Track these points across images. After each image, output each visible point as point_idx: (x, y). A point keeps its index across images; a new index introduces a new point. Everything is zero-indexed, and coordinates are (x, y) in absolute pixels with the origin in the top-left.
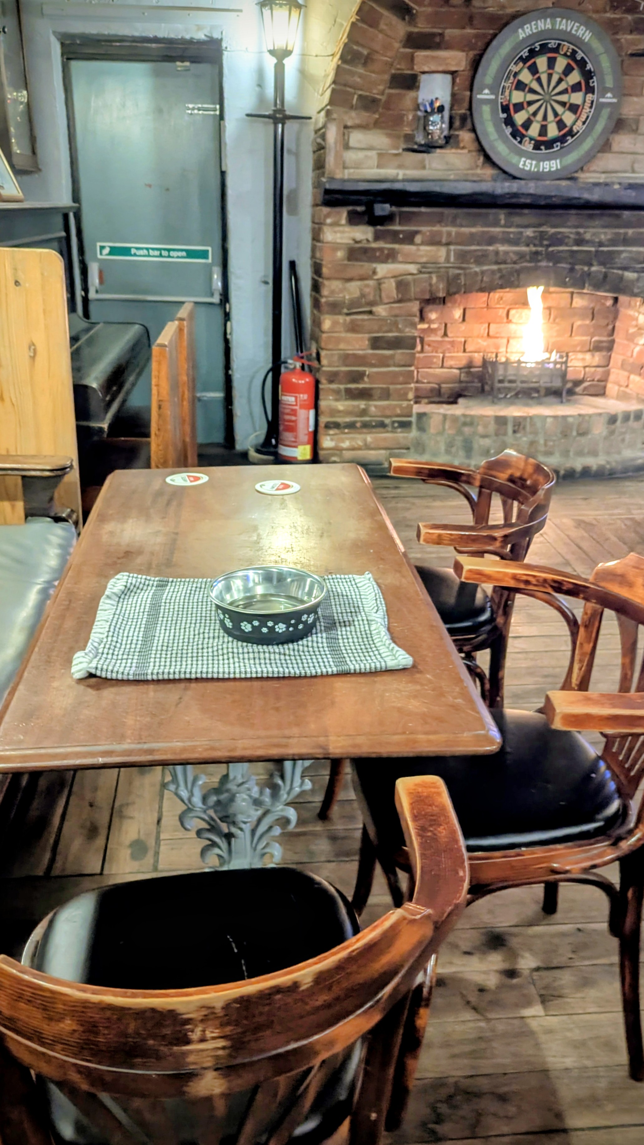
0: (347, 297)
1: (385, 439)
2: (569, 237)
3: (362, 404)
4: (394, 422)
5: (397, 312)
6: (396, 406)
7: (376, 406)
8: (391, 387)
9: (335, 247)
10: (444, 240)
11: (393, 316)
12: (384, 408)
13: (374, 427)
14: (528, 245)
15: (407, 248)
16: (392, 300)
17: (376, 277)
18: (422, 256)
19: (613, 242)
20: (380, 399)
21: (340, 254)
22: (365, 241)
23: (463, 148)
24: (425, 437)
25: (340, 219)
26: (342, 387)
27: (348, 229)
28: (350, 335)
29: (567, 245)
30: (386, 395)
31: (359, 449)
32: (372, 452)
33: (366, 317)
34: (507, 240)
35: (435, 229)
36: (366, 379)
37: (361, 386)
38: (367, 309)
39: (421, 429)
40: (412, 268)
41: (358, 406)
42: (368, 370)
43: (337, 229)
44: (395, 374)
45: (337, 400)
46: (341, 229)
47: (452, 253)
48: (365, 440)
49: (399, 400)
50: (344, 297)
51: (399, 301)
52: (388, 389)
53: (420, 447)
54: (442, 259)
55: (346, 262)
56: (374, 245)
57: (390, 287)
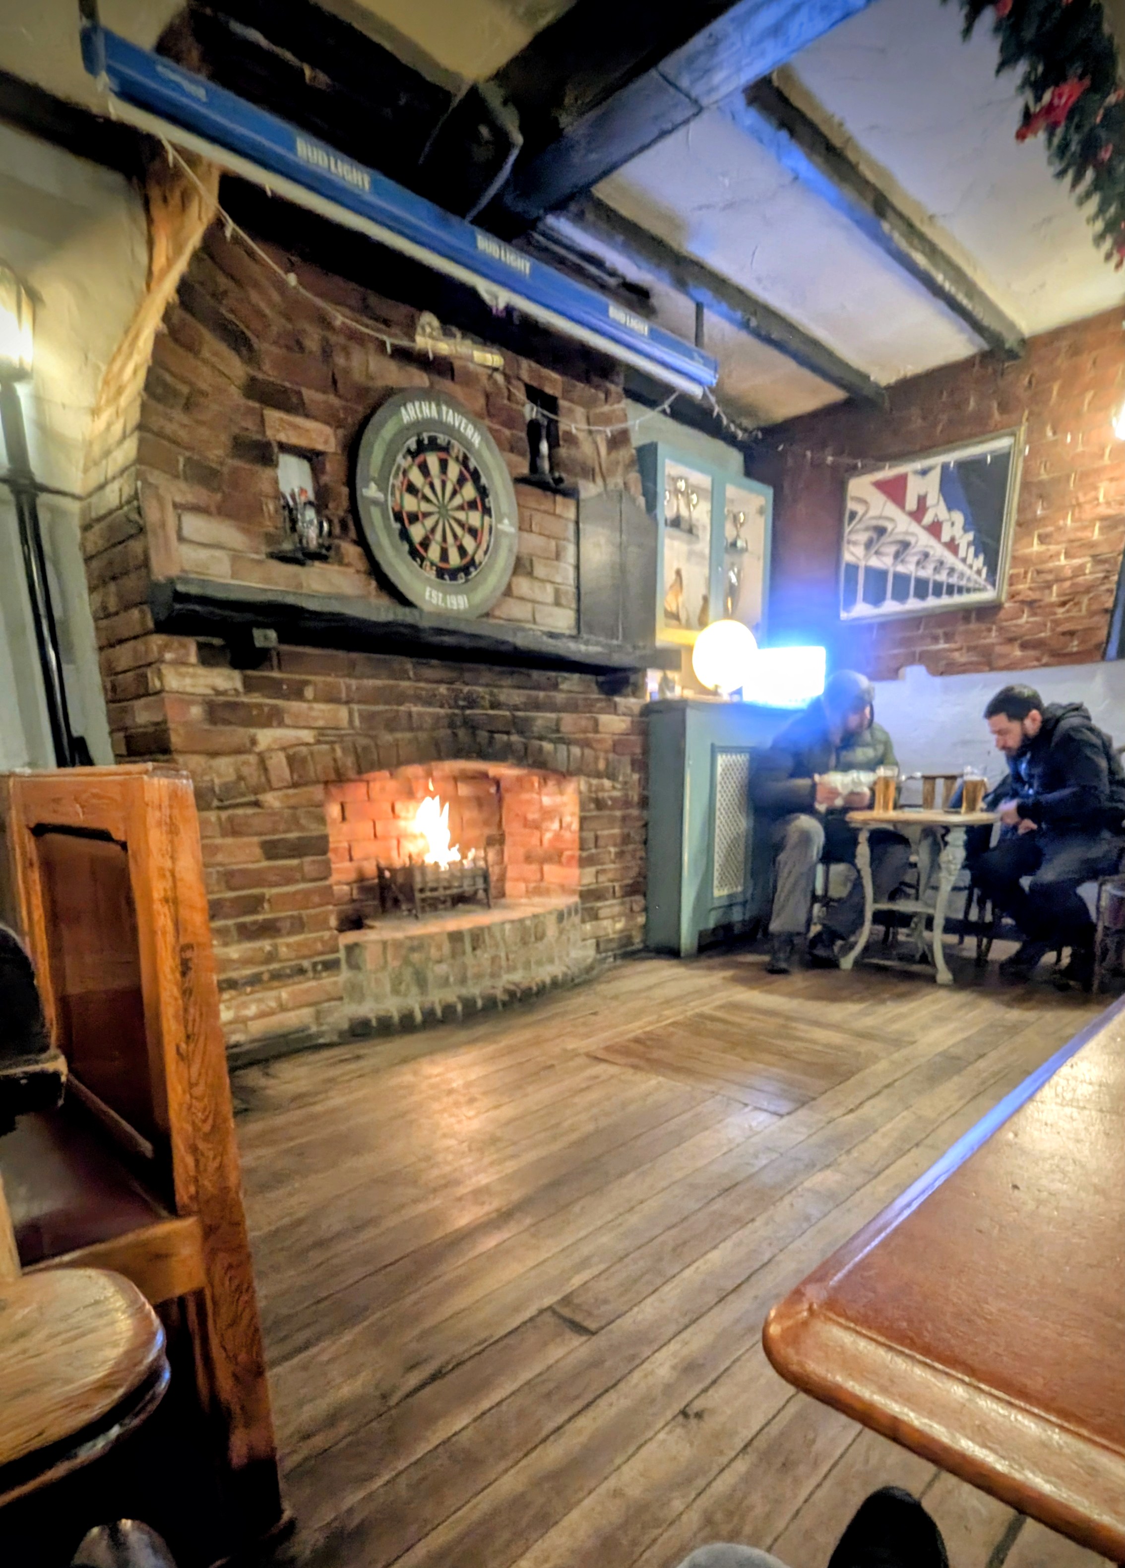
0: (217, 781)
1: (307, 991)
2: (483, 698)
3: (266, 945)
4: (315, 965)
5: (292, 802)
6: (315, 940)
7: (288, 945)
8: (304, 913)
9: (185, 699)
10: (344, 696)
11: (289, 807)
12: (299, 944)
13: (289, 976)
14: (442, 706)
15: (295, 706)
16: (285, 784)
17: (258, 749)
18: (315, 719)
19: (526, 707)
20: (290, 933)
21: (196, 711)
22: (233, 692)
23: (348, 565)
24: (361, 976)
25: (188, 654)
26: (230, 922)
27: (201, 671)
28: (229, 841)
29: (483, 708)
30: (299, 925)
31: (272, 1013)
32: (292, 1014)
33: (250, 811)
34: (418, 699)
35: (329, 679)
36: (266, 906)
37: (260, 917)
38: (252, 798)
39: (354, 966)
40: (307, 736)
41: (261, 949)
42: (269, 892)
43: (183, 669)
44: (307, 893)
45: (226, 944)
46: (191, 670)
47: (356, 715)
48: (279, 999)
49: (317, 931)
50: (212, 781)
51: (295, 785)
52: (300, 918)
53: (355, 992)
54: (345, 722)
55: (207, 727)
56: (245, 699)
57: (278, 763)
